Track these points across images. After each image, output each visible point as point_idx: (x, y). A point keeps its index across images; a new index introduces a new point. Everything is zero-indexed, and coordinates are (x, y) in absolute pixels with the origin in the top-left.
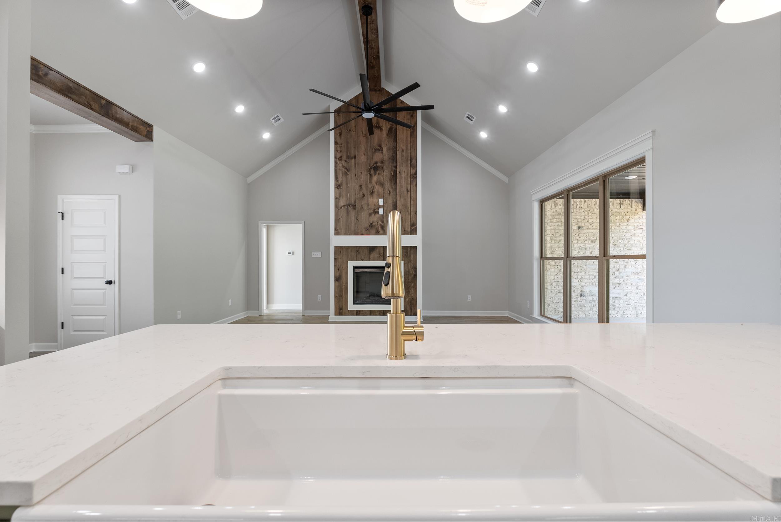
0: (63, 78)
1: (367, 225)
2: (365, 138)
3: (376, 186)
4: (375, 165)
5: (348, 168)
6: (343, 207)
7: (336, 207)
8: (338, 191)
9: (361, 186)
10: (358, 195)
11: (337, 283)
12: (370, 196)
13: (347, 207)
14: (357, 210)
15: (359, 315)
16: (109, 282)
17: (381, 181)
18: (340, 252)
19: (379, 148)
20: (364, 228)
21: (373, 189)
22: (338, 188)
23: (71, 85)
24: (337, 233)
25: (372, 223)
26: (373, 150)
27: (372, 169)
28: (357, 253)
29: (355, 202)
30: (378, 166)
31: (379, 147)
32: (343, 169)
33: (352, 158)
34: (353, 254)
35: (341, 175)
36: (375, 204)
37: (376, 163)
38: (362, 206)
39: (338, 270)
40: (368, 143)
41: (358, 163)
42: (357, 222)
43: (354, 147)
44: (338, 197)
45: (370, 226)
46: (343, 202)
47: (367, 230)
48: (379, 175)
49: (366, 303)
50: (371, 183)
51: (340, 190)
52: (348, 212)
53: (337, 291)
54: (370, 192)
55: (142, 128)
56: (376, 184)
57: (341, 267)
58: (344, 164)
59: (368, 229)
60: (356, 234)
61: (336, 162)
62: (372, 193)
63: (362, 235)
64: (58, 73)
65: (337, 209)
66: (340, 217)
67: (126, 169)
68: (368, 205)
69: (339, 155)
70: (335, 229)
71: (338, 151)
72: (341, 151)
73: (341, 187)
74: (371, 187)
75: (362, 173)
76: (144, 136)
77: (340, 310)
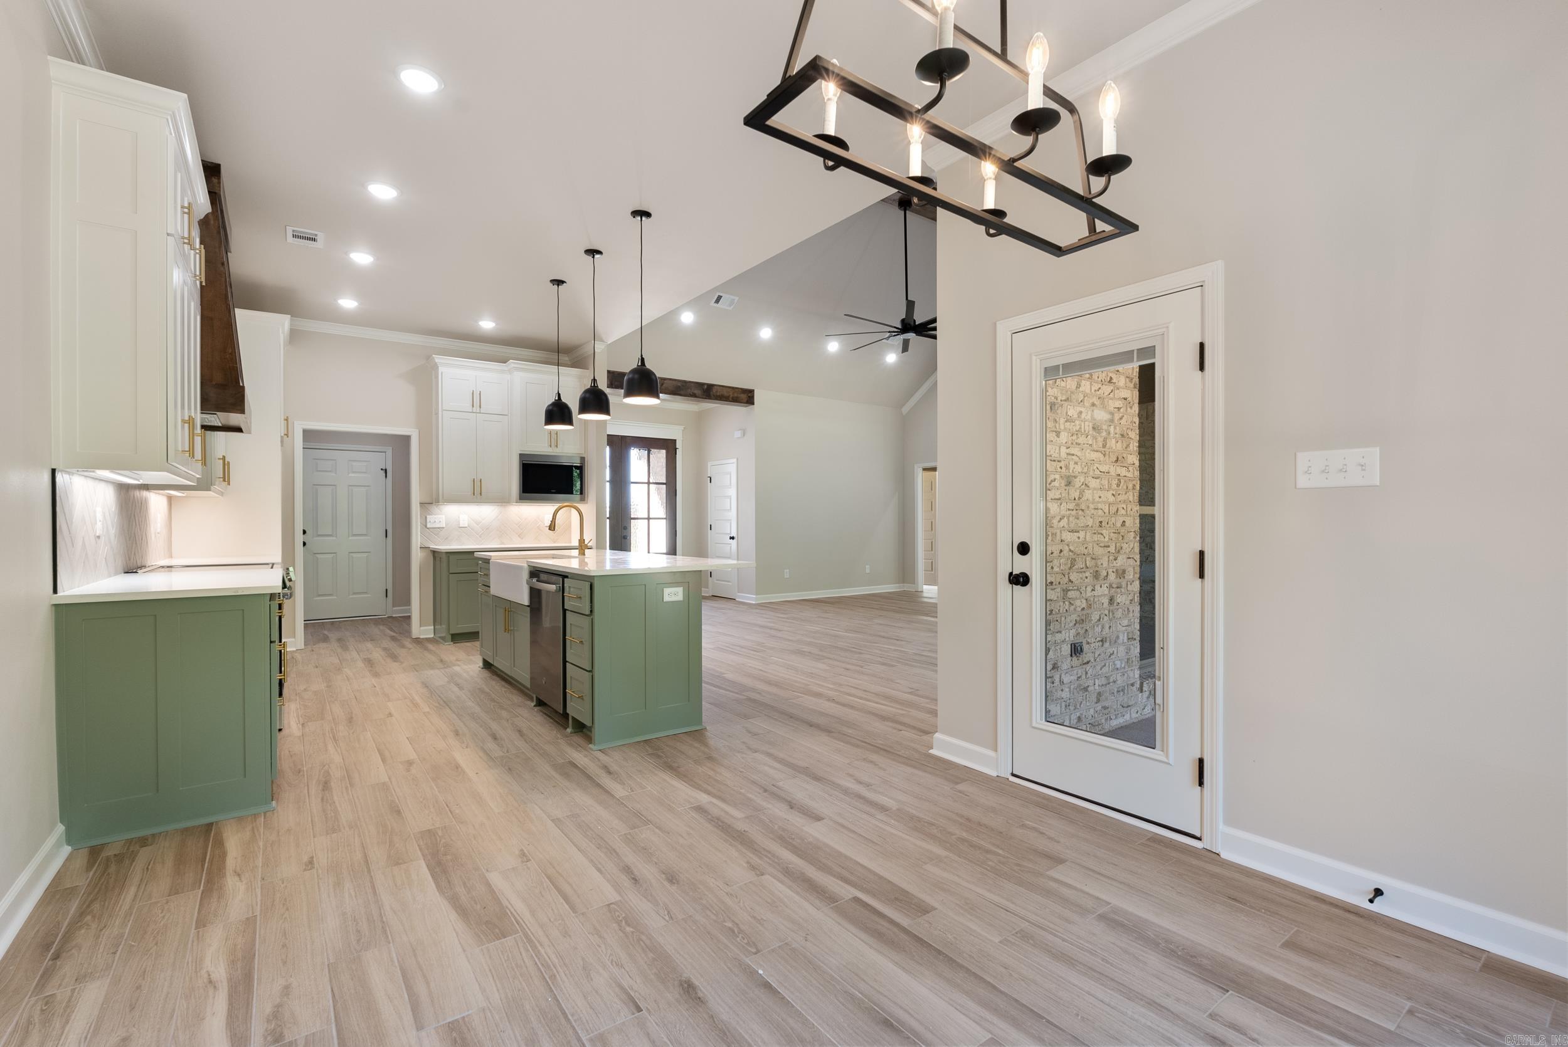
0: (674, 382)
16: (732, 538)
23: (679, 384)
55: (744, 397)
64: (670, 379)
67: (738, 434)
76: (744, 403)
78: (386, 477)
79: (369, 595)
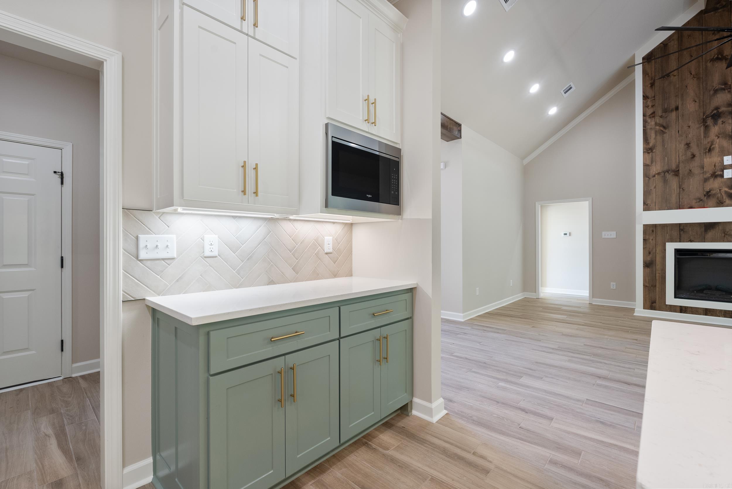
1: (699, 194)
2: (695, 79)
3: (718, 141)
4: (715, 111)
5: (664, 124)
6: (656, 176)
7: (646, 175)
8: (649, 157)
9: (688, 145)
10: (683, 157)
11: (648, 270)
12: (706, 155)
13: (663, 175)
14: (681, 176)
15: (684, 313)
17: (727, 132)
18: (653, 231)
19: (723, 87)
20: (695, 199)
21: (712, 144)
22: (649, 153)
24: (647, 207)
25: (710, 191)
26: (712, 92)
27: (710, 118)
28: (682, 233)
29: (678, 166)
30: (721, 113)
31: (723, 85)
32: (657, 127)
33: (672, 111)
34: (675, 233)
35: (653, 135)
36: (715, 165)
37: (717, 108)
38: (690, 171)
39: (650, 253)
40: (701, 86)
41: (683, 115)
42: (682, 192)
43: (676, 96)
44: (648, 162)
45: (705, 195)
46: (656, 169)
47: (699, 202)
48: (722, 124)
49: (696, 298)
50: (708, 137)
51: (652, 155)
52: (665, 181)
53: (647, 279)
54: (705, 149)
55: (455, 130)
56: (717, 137)
57: (655, 249)
58: (658, 121)
59: (701, 200)
60: (679, 208)
61: (645, 122)
62: (710, 150)
63: (691, 207)
65: (647, 179)
66: (652, 188)
68: (703, 167)
69: (650, 111)
70: (644, 203)
71: (648, 106)
72: (653, 106)
73: (654, 151)
74: (708, 143)
75: (689, 127)
77: (652, 303)
78: (62, 183)
79: (34, 352)
